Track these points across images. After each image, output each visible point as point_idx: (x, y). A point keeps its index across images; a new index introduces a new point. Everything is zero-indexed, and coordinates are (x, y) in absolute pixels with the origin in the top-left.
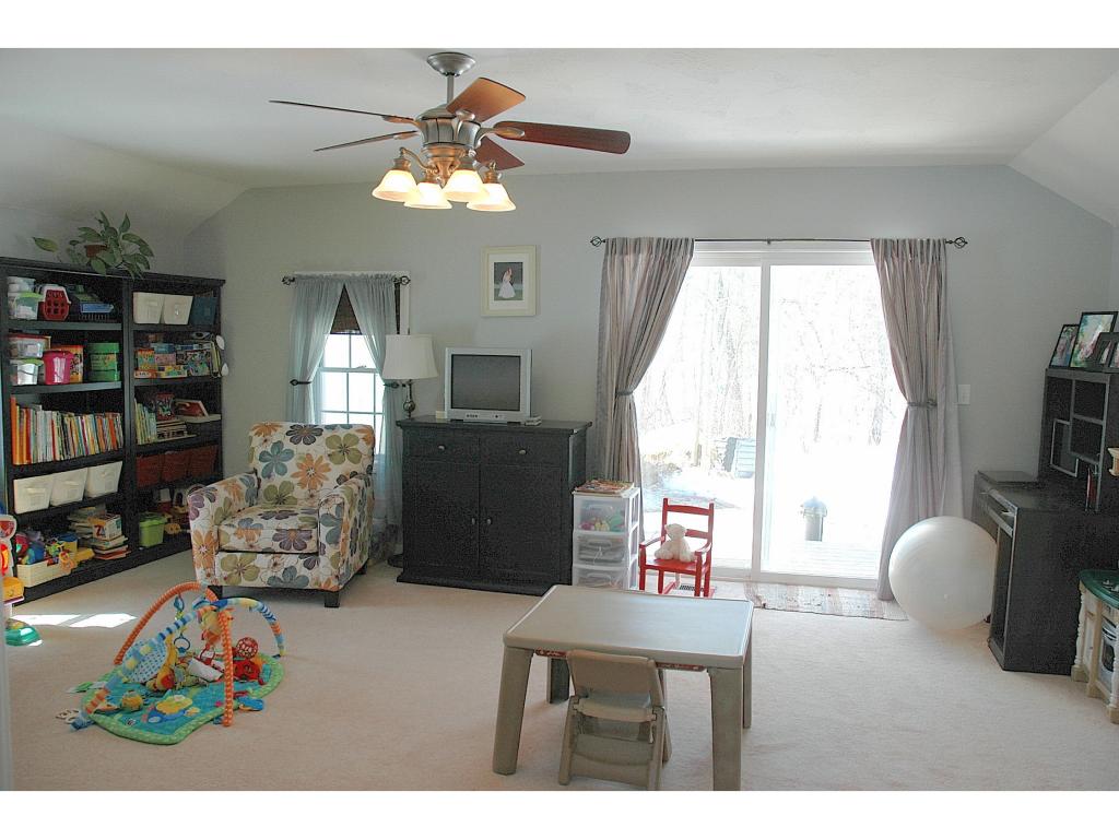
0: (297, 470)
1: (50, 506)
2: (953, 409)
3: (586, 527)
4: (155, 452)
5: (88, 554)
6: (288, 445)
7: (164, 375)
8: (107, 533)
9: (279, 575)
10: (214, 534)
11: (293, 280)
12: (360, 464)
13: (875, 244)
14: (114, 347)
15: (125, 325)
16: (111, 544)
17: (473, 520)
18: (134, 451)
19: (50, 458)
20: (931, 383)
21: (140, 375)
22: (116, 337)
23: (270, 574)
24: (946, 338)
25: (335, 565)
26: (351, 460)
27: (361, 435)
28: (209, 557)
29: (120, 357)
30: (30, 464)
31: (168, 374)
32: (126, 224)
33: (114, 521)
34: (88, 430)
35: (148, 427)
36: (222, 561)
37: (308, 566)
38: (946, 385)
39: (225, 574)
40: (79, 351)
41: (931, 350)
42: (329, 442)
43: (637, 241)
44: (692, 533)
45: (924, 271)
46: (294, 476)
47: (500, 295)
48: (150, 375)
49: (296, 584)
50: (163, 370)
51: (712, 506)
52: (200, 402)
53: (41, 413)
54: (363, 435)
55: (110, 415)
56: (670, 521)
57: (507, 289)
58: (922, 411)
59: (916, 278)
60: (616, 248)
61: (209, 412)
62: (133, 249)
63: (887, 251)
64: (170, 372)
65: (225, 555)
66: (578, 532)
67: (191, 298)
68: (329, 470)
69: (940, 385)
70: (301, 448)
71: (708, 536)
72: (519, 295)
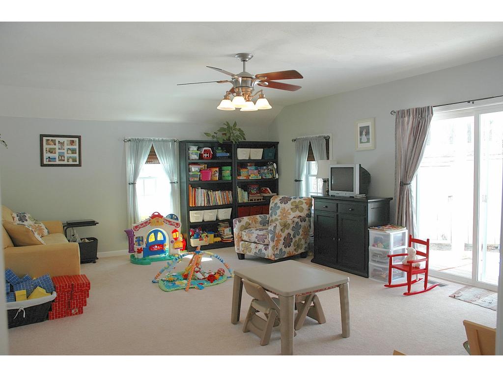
0: (280, 214)
1: (203, 221)
3: (374, 246)
4: (248, 206)
5: (219, 239)
6: (279, 204)
7: (250, 178)
8: (226, 233)
9: (257, 252)
10: (240, 234)
11: (295, 140)
12: (303, 213)
14: (229, 168)
15: (233, 160)
16: (226, 237)
17: (339, 239)
18: (237, 205)
19: (203, 205)
21: (241, 178)
22: (230, 164)
23: (255, 251)
25: (273, 250)
26: (299, 211)
27: (304, 201)
28: (238, 242)
29: (232, 170)
30: (195, 206)
31: (252, 177)
32: (235, 124)
33: (228, 229)
34: (218, 197)
35: (243, 197)
36: (242, 244)
37: (266, 249)
39: (243, 249)
40: (217, 169)
42: (292, 204)
43: (408, 111)
46: (279, 216)
47: (362, 141)
48: (245, 178)
49: (262, 256)
50: (250, 176)
51: (428, 240)
52: (268, 189)
53: (200, 190)
54: (306, 201)
55: (227, 192)
57: (364, 138)
60: (401, 115)
61: (272, 192)
62: (238, 133)
64: (253, 177)
65: (243, 242)
66: (371, 247)
67: (262, 149)
68: (290, 214)
70: (283, 205)
71: (426, 255)
72: (368, 141)
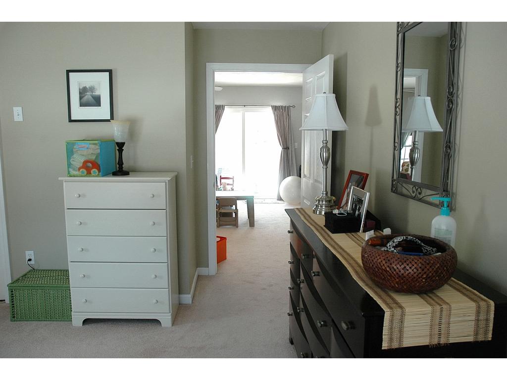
2: (293, 150)
13: (273, 107)
20: (288, 143)
24: (291, 131)
38: (291, 143)
41: (287, 134)
44: (228, 184)
45: (285, 114)
51: (233, 177)
56: (222, 182)
58: (286, 150)
59: (283, 116)
63: (275, 108)
69: (290, 143)
